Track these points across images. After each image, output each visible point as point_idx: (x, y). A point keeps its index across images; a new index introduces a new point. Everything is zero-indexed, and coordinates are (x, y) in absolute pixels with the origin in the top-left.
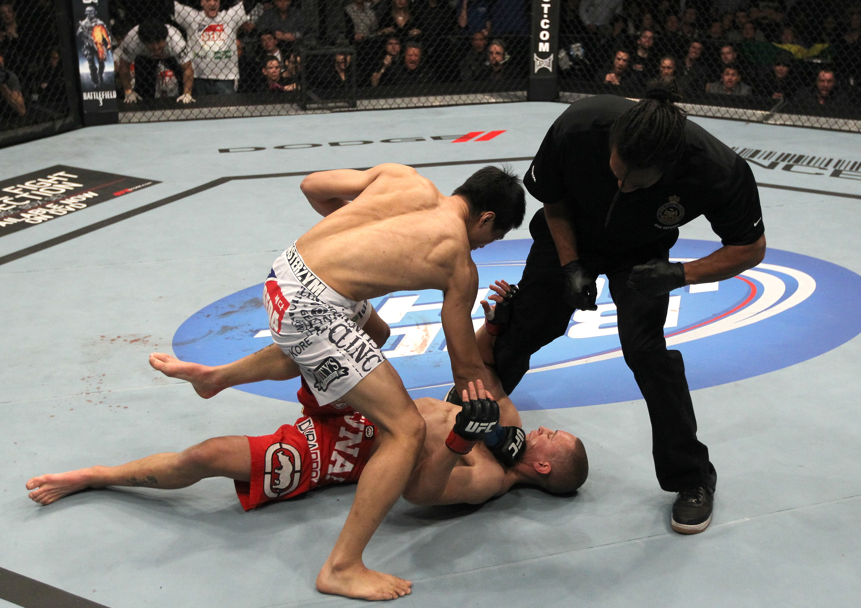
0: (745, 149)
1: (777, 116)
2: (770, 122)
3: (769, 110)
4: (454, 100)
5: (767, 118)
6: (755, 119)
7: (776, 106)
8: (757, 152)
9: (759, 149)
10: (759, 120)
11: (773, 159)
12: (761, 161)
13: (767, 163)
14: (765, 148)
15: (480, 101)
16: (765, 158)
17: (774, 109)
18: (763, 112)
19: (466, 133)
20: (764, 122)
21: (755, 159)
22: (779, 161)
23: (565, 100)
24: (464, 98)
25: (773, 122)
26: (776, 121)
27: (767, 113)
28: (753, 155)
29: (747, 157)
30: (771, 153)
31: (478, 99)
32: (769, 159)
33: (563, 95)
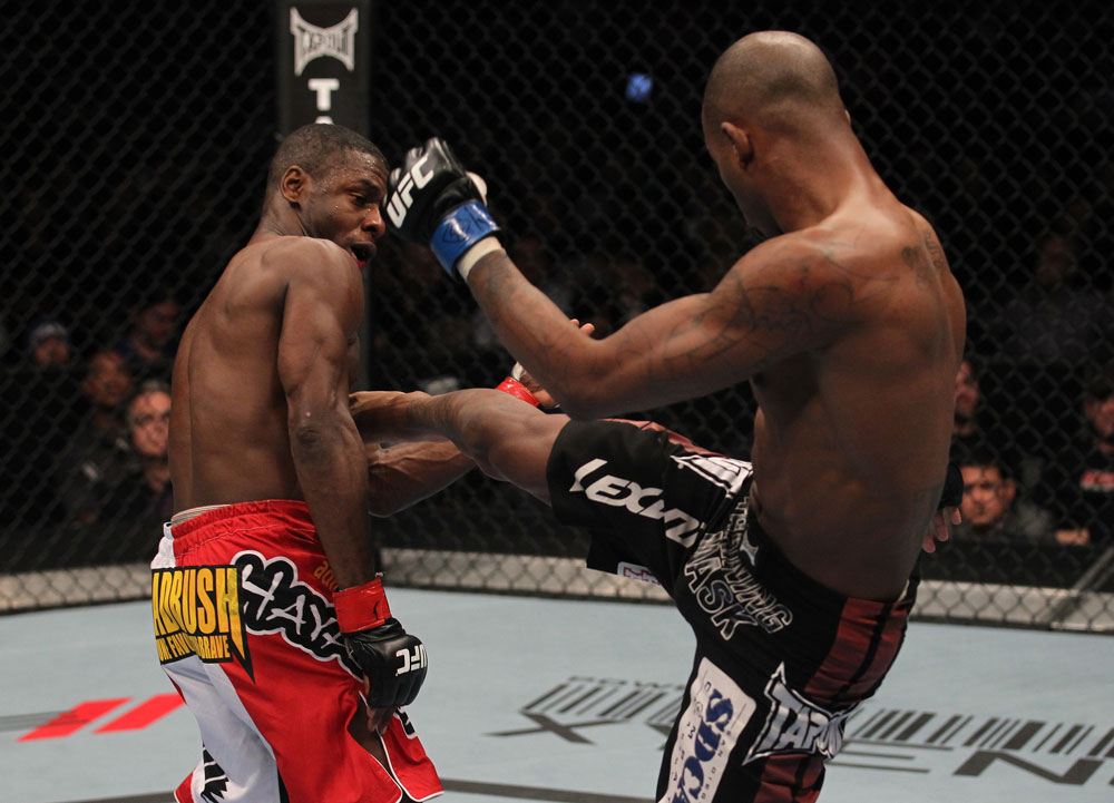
0: (992, 722)
1: (1094, 603)
2: (1070, 624)
3: (1068, 585)
4: (29, 594)
5: (1064, 611)
6: (1024, 617)
7: (1091, 574)
8: (1032, 728)
9: (1037, 718)
10: (1038, 620)
11: (1081, 752)
12: (1043, 759)
13: (1062, 764)
14: (1058, 713)
15: (116, 590)
16: (1056, 749)
17: (1082, 583)
18: (1049, 592)
19: (68, 704)
20: (1055, 624)
21: (1024, 753)
22: (1100, 756)
23: (400, 577)
24: (61, 583)
25: (1082, 625)
26: (1090, 621)
27: (1062, 594)
28: (1019, 741)
29: (997, 748)
30: (1076, 729)
31: (110, 586)
32: (1068, 752)
33: (395, 559)
